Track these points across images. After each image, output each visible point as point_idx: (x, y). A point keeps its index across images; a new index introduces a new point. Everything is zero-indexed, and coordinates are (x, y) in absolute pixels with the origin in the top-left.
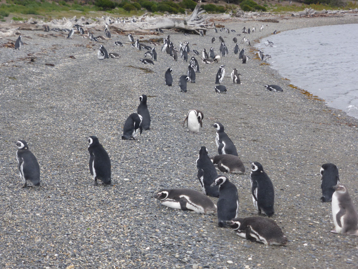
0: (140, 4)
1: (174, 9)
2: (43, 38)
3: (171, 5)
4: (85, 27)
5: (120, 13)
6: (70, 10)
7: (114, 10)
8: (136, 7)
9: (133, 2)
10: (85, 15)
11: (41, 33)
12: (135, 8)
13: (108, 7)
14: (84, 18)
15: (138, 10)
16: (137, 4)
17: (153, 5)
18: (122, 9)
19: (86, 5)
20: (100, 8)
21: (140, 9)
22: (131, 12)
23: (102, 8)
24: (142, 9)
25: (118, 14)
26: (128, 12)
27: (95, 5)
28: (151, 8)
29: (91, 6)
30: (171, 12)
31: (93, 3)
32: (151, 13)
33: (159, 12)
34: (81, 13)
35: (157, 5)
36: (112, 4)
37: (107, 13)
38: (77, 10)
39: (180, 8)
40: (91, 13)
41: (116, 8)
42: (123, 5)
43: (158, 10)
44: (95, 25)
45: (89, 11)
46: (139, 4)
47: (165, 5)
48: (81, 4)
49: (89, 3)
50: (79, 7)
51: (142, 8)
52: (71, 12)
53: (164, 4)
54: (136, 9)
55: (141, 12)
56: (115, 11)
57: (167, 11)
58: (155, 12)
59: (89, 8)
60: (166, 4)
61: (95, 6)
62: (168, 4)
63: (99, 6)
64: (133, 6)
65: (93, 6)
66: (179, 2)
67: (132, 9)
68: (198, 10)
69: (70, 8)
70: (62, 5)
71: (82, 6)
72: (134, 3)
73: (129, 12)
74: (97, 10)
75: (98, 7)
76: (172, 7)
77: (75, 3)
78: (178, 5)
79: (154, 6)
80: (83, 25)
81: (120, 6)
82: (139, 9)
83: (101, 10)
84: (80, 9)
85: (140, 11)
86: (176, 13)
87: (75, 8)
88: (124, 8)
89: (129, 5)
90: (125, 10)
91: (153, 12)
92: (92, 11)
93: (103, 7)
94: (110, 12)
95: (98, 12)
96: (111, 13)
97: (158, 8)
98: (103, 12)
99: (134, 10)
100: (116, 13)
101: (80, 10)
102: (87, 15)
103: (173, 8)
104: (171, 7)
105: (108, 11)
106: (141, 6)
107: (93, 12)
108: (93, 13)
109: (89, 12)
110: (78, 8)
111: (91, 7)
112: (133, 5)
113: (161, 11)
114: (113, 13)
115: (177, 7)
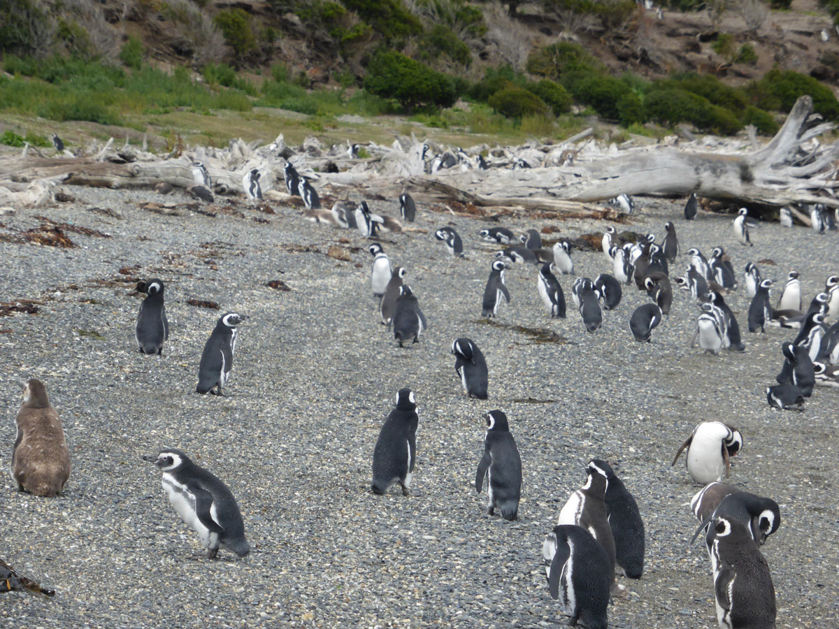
0: (569, 88)
1: (721, 111)
2: (162, 219)
3: (707, 96)
4: (324, 182)
5: (477, 126)
6: (255, 109)
7: (449, 110)
8: (548, 100)
9: (537, 80)
10: (321, 130)
11: (152, 197)
12: (544, 104)
13: (424, 98)
14: (315, 143)
15: (557, 114)
16: (552, 87)
17: (626, 92)
18: (486, 111)
19: (328, 87)
20: (388, 101)
21: (567, 111)
22: (526, 122)
23: (396, 104)
24: (576, 110)
25: (467, 129)
26: (509, 121)
27: (368, 87)
28: (619, 106)
29: (347, 90)
30: (708, 125)
31: (359, 78)
32: (617, 131)
33: (650, 125)
34: (303, 124)
35: (647, 92)
36: (443, 84)
37: (417, 124)
38: (283, 107)
39: (751, 107)
40: (347, 124)
41: (461, 105)
42: (492, 92)
43: (649, 116)
44: (365, 175)
45: (338, 115)
46: (563, 89)
47: (683, 94)
48: (304, 83)
49: (338, 80)
50: (295, 96)
51: (577, 104)
52: (259, 118)
53: (675, 91)
54: (550, 110)
55: (572, 124)
56: (455, 115)
57: (689, 120)
58: (635, 126)
59: (340, 100)
60: (688, 88)
61: (362, 91)
62: (697, 90)
63: (385, 93)
64: (535, 97)
65: (355, 91)
66: (745, 83)
67: (532, 112)
68: (802, 120)
69: (252, 99)
70: (216, 84)
71: (309, 91)
72: (542, 84)
73: (517, 124)
74: (370, 111)
75: (378, 97)
76: (715, 102)
77: (278, 79)
78: (744, 98)
79: (630, 97)
80: (312, 175)
81: (478, 95)
82: (560, 109)
83: (390, 111)
84: (298, 103)
85: (565, 118)
86: (730, 131)
87: (277, 97)
88: (492, 105)
89: (518, 90)
90: (499, 115)
91: (626, 124)
92: (352, 115)
93: (402, 97)
94: (429, 119)
95: (378, 118)
96: (433, 125)
97: (649, 105)
98: (399, 121)
99: (540, 112)
100: (457, 124)
101: (298, 110)
102: (331, 133)
103: (716, 107)
104: (708, 105)
105: (421, 116)
106: (569, 96)
107: (356, 119)
108: (357, 125)
109: (340, 119)
110: (290, 101)
111: (347, 99)
112: (537, 91)
113: (661, 122)
114: (445, 125)
115: (738, 105)
